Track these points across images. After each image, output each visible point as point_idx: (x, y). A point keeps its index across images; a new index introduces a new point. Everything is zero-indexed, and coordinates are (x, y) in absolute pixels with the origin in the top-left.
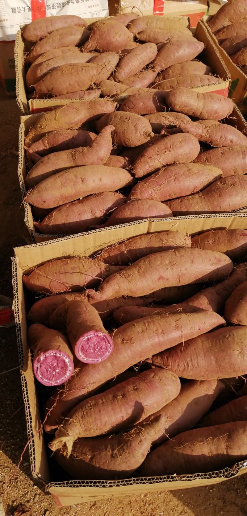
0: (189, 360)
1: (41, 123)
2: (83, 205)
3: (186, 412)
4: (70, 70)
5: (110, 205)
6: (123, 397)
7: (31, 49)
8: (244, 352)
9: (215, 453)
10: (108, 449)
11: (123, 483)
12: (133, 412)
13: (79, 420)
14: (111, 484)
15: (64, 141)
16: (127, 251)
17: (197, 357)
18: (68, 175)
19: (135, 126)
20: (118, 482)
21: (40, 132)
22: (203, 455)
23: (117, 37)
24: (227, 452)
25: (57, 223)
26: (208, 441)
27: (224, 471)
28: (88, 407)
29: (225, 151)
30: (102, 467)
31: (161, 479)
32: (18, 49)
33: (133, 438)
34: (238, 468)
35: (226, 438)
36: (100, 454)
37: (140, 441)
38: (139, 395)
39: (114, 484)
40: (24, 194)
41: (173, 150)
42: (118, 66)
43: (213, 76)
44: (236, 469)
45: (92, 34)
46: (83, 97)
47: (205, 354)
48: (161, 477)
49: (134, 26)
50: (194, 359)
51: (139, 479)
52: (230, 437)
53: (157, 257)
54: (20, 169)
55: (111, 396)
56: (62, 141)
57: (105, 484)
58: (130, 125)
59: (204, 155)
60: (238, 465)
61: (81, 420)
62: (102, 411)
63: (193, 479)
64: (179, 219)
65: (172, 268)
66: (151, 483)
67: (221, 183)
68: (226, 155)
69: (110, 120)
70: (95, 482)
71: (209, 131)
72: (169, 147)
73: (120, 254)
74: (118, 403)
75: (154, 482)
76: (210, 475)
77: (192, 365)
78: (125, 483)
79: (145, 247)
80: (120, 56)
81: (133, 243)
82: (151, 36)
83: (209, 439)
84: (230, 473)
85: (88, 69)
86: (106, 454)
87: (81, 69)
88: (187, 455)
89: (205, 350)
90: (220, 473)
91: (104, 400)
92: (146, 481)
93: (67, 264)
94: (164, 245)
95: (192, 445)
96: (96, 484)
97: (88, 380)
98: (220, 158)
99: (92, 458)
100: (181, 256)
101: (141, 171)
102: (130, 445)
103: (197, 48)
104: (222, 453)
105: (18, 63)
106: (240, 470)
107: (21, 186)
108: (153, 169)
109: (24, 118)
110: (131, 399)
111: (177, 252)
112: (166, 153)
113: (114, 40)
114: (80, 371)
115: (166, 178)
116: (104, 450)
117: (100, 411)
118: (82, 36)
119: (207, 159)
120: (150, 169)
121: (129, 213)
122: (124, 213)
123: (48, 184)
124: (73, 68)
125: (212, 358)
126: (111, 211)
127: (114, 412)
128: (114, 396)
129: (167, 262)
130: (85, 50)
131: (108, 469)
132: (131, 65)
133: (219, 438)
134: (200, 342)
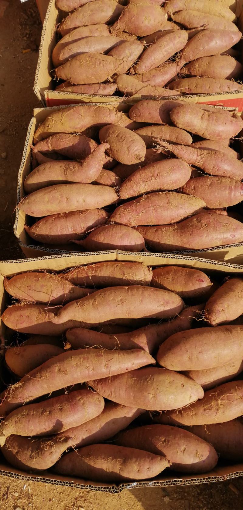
0: (113, 390)
1: (48, 123)
2: (67, 221)
3: (102, 428)
4: (89, 62)
5: (91, 223)
6: (49, 414)
7: (63, 21)
8: (157, 397)
9: (111, 470)
10: (29, 450)
11: (32, 479)
12: (54, 427)
13: (13, 423)
14: (23, 478)
15: (65, 147)
16: (92, 277)
17: (120, 390)
18: (55, 193)
19: (128, 148)
20: (29, 478)
21: (47, 130)
22: (102, 470)
23: (146, 22)
24: (119, 473)
25: (42, 234)
26: (108, 459)
27: (110, 488)
28: (22, 415)
29: (213, 183)
30: (22, 461)
31: (61, 482)
32: (47, 23)
33: (47, 449)
34: (122, 488)
35: (122, 462)
36: (23, 452)
37: (51, 452)
38: (61, 414)
39: (26, 478)
40: (19, 199)
41: (159, 178)
42: (140, 57)
43: (235, 82)
44: (121, 488)
45: (122, 15)
46: (97, 92)
47: (126, 389)
48: (62, 481)
49: (171, 4)
50: (117, 391)
51: (45, 479)
52: (124, 463)
53: (111, 293)
54: (21, 172)
55: (41, 410)
56: (63, 147)
57: (19, 477)
58: (124, 146)
59: (193, 182)
60: (123, 486)
61: (14, 424)
62: (30, 422)
63: (85, 488)
64: (143, 255)
65: (122, 305)
66: (53, 484)
67: (197, 220)
68: (213, 188)
69: (108, 135)
70: (12, 474)
71: (203, 159)
72: (155, 175)
73: (86, 277)
74: (44, 417)
75: (55, 484)
76: (99, 488)
77: (115, 394)
78: (34, 480)
79: (108, 276)
80: (145, 46)
81: (99, 269)
82: (186, 19)
83: (110, 459)
84: (115, 490)
85: (106, 63)
86: (27, 453)
87: (99, 63)
88: (91, 466)
89: (127, 386)
90: (108, 488)
91: (35, 413)
92: (50, 482)
93: (38, 280)
94: (124, 278)
95: (96, 459)
96: (13, 476)
97: (28, 394)
98: (207, 189)
99: (17, 452)
100: (133, 295)
101: (125, 195)
102: (44, 453)
103: (232, 39)
104: (116, 472)
105: (44, 42)
106: (123, 490)
107: (18, 190)
108: (137, 194)
109: (37, 111)
110: (54, 417)
111: (130, 290)
112: (152, 181)
113: (142, 25)
114: (23, 384)
115: (145, 207)
116: (26, 450)
117: (29, 421)
118: (113, 13)
119: (194, 188)
120: (134, 193)
121: (103, 238)
122: (99, 237)
123: (37, 198)
124: (92, 60)
125: (132, 394)
126: (90, 231)
127: (39, 424)
128: (43, 411)
129: (119, 299)
130: (113, 30)
131: (26, 464)
132: (153, 58)
133: (116, 460)
134: (126, 378)
